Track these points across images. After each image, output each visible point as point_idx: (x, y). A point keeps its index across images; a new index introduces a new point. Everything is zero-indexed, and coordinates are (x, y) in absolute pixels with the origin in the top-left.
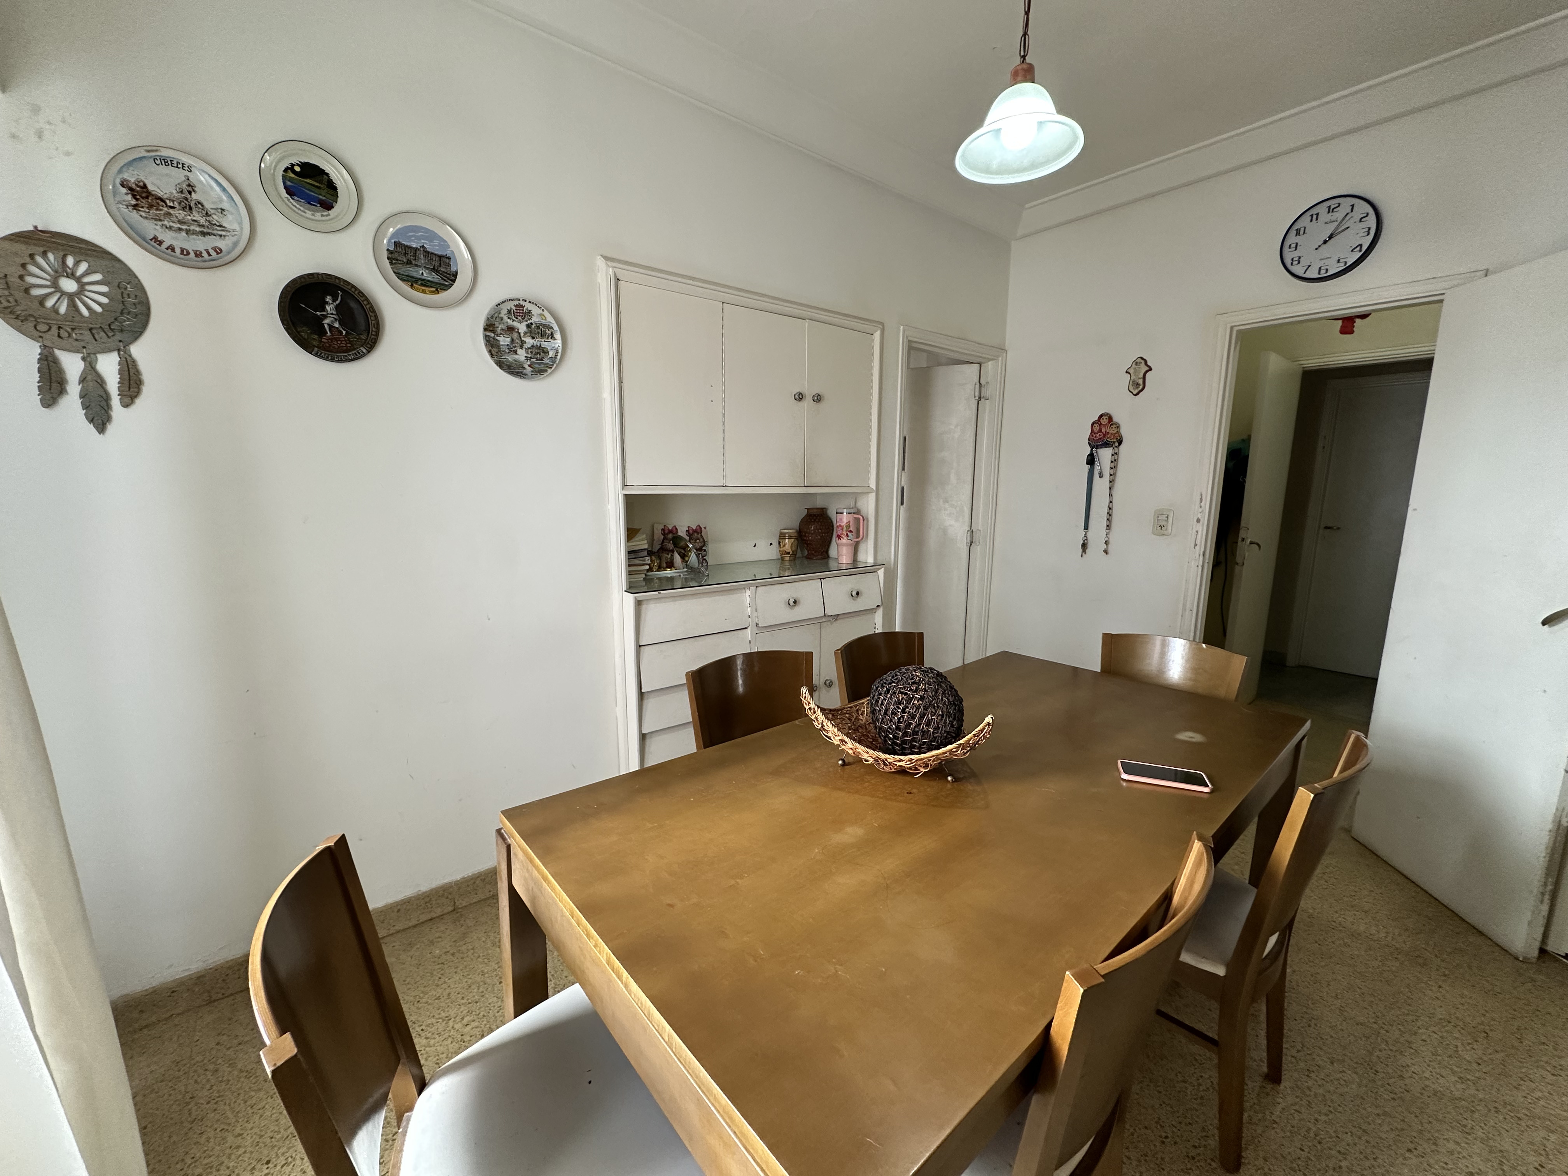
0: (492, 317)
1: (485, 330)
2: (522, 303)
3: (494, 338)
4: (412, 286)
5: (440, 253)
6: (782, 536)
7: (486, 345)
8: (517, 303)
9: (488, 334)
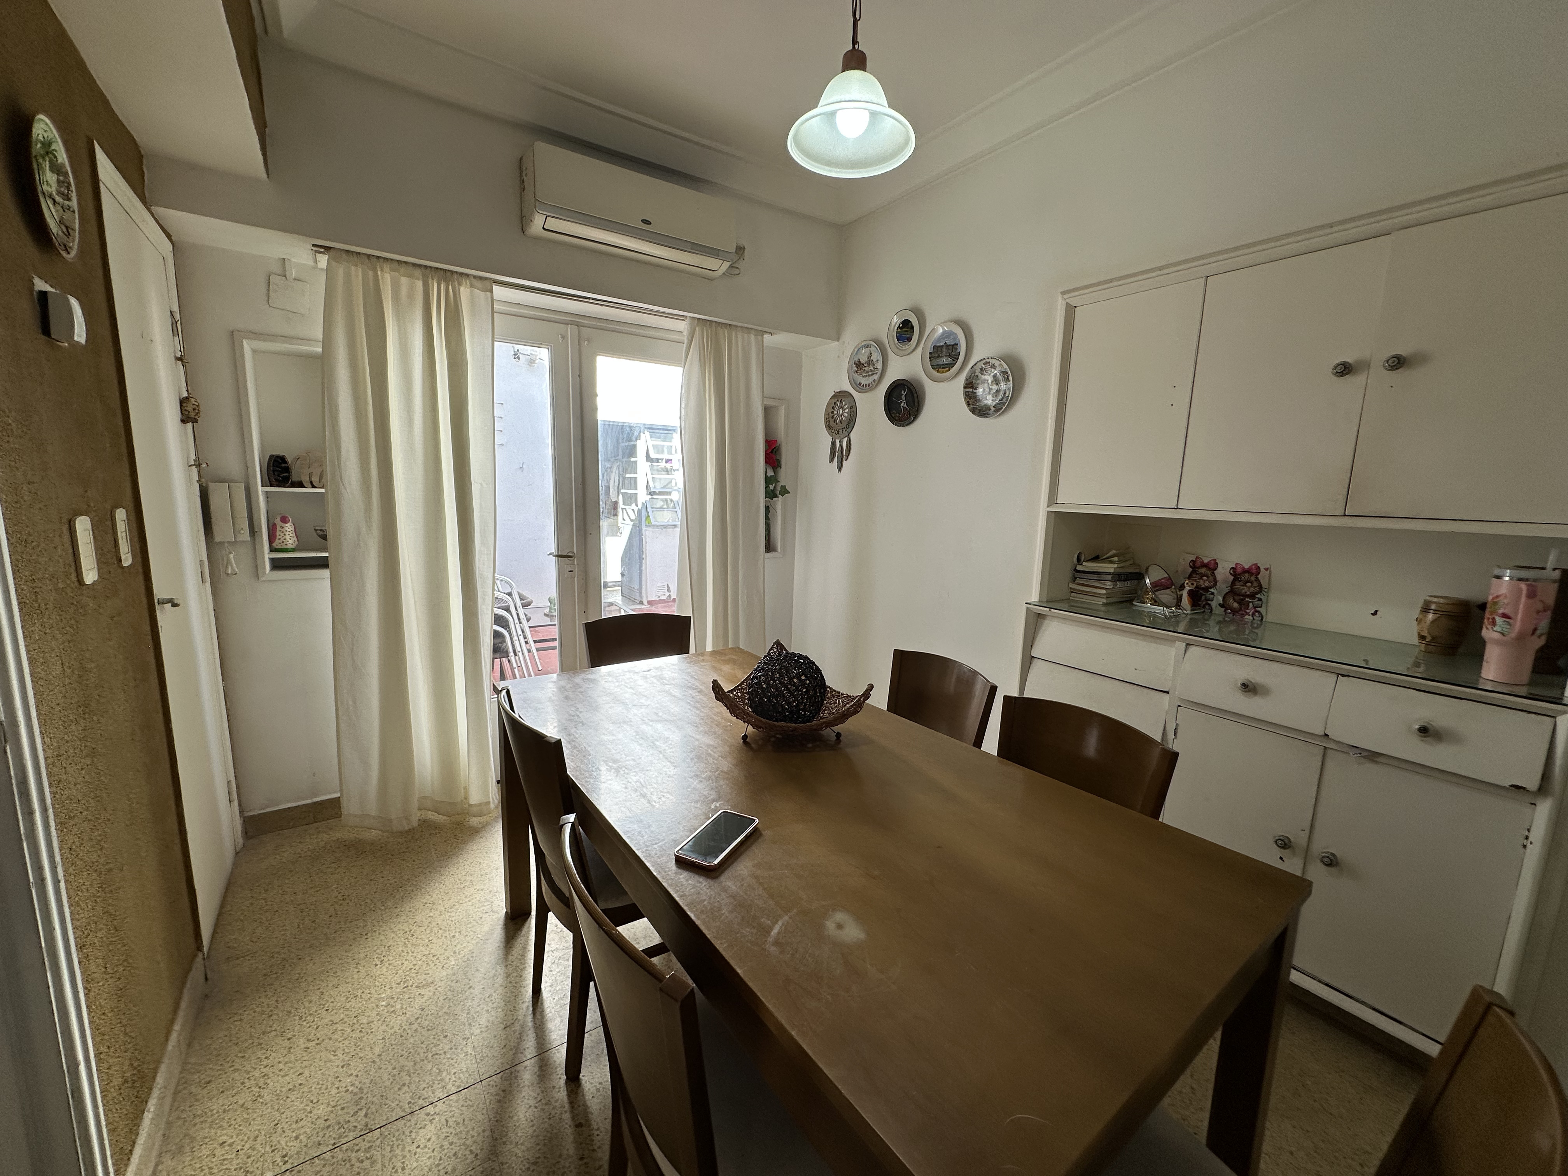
0: (970, 378)
1: (965, 388)
2: (988, 360)
3: (972, 392)
4: (938, 371)
5: (952, 344)
6: (1425, 609)
7: (965, 399)
8: (984, 361)
9: (967, 390)
